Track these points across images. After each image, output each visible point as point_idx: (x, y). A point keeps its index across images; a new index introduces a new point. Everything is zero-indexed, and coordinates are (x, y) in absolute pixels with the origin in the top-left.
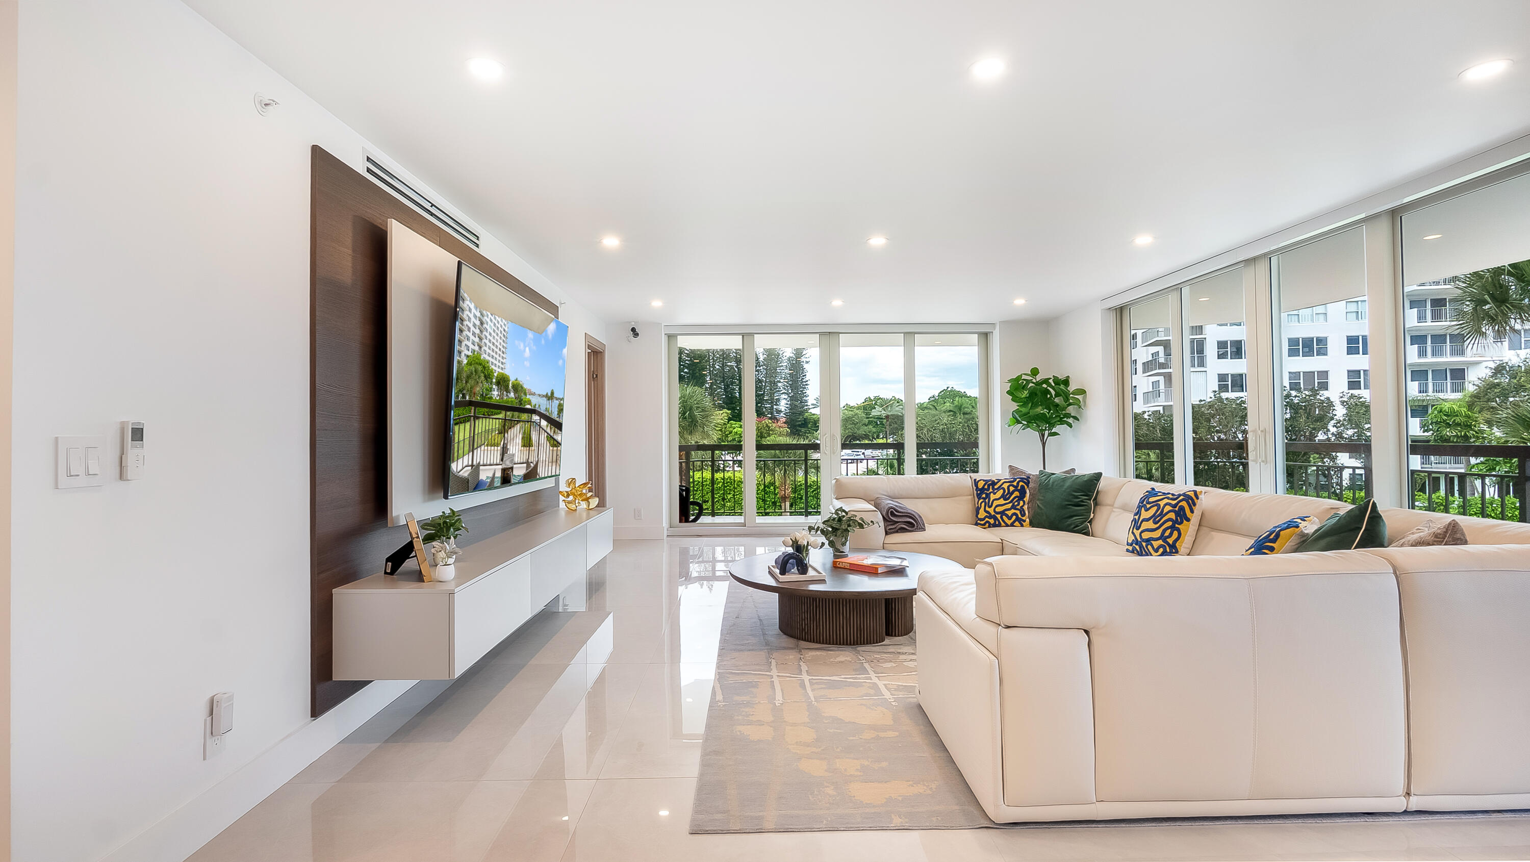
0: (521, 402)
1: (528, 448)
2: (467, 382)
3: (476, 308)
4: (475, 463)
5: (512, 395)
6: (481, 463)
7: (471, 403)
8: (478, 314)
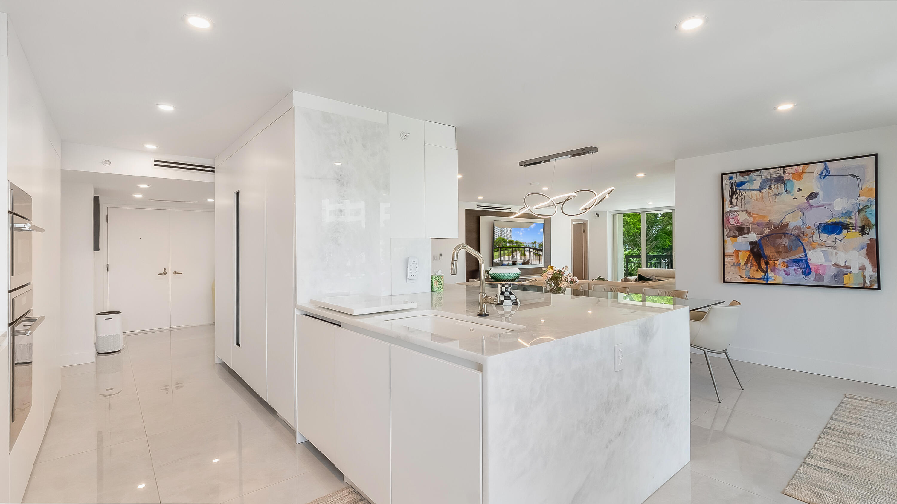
0: (519, 245)
1: (524, 256)
2: (497, 244)
3: (499, 228)
4: (501, 260)
5: (515, 244)
6: (504, 260)
7: (499, 248)
8: (500, 229)
